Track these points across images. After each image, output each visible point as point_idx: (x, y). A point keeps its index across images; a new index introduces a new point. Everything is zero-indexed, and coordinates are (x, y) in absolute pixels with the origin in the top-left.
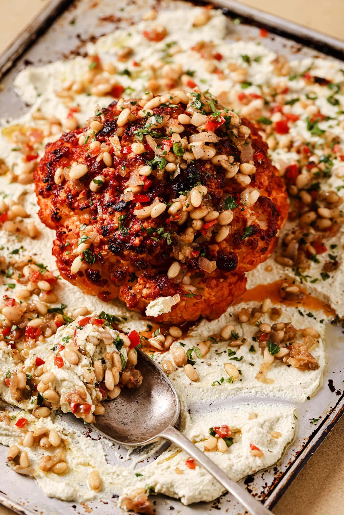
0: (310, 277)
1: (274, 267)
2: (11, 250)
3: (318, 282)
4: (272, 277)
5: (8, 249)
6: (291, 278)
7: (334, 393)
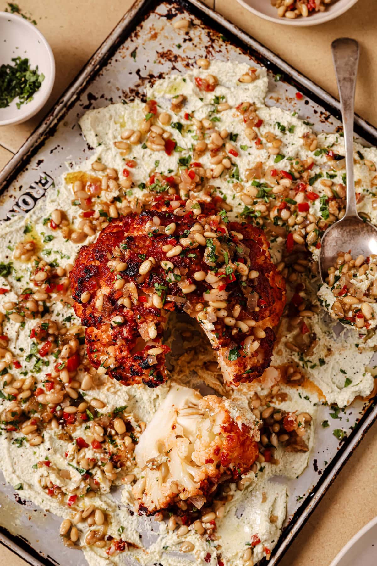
0: (311, 362)
1: (284, 351)
2: (65, 317)
3: (316, 367)
4: (281, 359)
5: (63, 315)
6: (296, 363)
7: (317, 473)
